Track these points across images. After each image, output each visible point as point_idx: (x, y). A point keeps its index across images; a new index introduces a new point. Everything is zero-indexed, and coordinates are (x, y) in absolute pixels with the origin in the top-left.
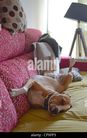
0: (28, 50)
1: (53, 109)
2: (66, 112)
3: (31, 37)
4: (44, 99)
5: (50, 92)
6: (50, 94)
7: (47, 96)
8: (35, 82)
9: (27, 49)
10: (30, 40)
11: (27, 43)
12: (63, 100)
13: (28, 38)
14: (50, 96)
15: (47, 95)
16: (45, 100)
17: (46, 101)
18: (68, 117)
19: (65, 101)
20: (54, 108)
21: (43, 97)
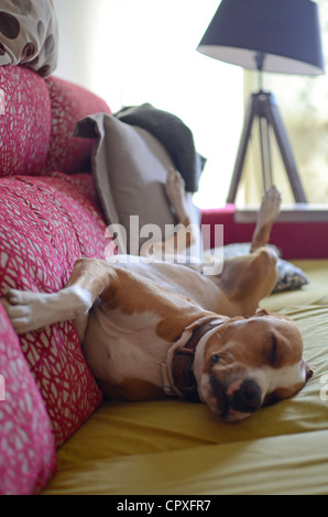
0: (63, 161)
1: (235, 386)
2: (298, 399)
3: (74, 104)
4: (171, 350)
5: (194, 314)
6: (196, 323)
7: (186, 336)
8: (118, 271)
9: (61, 156)
10: (70, 119)
11: (59, 129)
12: (274, 339)
13: (64, 108)
14: (197, 332)
15: (183, 331)
16: (177, 352)
17: (184, 358)
18: (315, 420)
19: (283, 342)
20: (240, 382)
21: (162, 343)
